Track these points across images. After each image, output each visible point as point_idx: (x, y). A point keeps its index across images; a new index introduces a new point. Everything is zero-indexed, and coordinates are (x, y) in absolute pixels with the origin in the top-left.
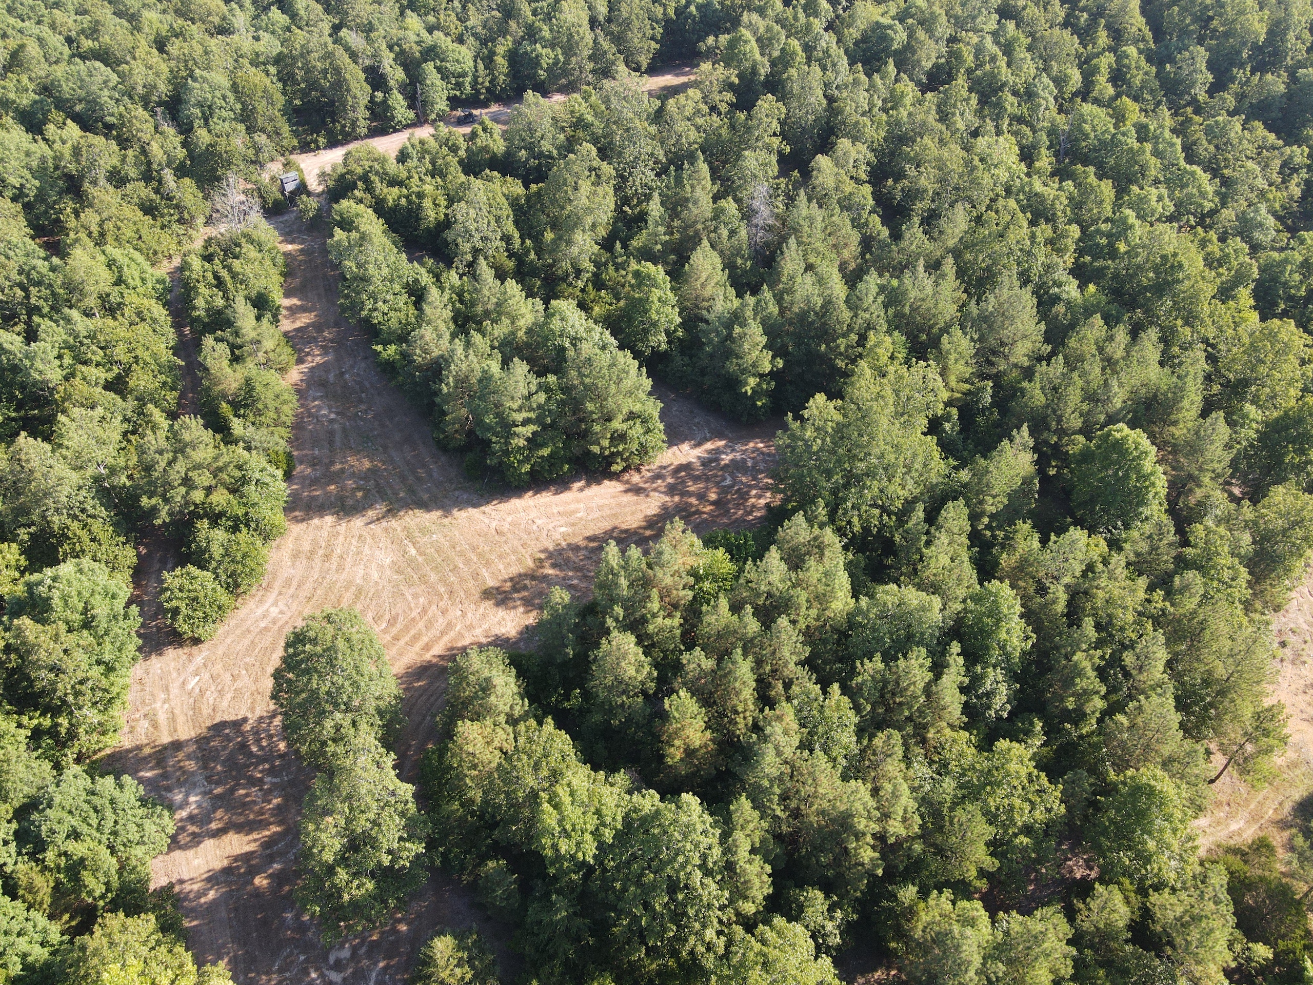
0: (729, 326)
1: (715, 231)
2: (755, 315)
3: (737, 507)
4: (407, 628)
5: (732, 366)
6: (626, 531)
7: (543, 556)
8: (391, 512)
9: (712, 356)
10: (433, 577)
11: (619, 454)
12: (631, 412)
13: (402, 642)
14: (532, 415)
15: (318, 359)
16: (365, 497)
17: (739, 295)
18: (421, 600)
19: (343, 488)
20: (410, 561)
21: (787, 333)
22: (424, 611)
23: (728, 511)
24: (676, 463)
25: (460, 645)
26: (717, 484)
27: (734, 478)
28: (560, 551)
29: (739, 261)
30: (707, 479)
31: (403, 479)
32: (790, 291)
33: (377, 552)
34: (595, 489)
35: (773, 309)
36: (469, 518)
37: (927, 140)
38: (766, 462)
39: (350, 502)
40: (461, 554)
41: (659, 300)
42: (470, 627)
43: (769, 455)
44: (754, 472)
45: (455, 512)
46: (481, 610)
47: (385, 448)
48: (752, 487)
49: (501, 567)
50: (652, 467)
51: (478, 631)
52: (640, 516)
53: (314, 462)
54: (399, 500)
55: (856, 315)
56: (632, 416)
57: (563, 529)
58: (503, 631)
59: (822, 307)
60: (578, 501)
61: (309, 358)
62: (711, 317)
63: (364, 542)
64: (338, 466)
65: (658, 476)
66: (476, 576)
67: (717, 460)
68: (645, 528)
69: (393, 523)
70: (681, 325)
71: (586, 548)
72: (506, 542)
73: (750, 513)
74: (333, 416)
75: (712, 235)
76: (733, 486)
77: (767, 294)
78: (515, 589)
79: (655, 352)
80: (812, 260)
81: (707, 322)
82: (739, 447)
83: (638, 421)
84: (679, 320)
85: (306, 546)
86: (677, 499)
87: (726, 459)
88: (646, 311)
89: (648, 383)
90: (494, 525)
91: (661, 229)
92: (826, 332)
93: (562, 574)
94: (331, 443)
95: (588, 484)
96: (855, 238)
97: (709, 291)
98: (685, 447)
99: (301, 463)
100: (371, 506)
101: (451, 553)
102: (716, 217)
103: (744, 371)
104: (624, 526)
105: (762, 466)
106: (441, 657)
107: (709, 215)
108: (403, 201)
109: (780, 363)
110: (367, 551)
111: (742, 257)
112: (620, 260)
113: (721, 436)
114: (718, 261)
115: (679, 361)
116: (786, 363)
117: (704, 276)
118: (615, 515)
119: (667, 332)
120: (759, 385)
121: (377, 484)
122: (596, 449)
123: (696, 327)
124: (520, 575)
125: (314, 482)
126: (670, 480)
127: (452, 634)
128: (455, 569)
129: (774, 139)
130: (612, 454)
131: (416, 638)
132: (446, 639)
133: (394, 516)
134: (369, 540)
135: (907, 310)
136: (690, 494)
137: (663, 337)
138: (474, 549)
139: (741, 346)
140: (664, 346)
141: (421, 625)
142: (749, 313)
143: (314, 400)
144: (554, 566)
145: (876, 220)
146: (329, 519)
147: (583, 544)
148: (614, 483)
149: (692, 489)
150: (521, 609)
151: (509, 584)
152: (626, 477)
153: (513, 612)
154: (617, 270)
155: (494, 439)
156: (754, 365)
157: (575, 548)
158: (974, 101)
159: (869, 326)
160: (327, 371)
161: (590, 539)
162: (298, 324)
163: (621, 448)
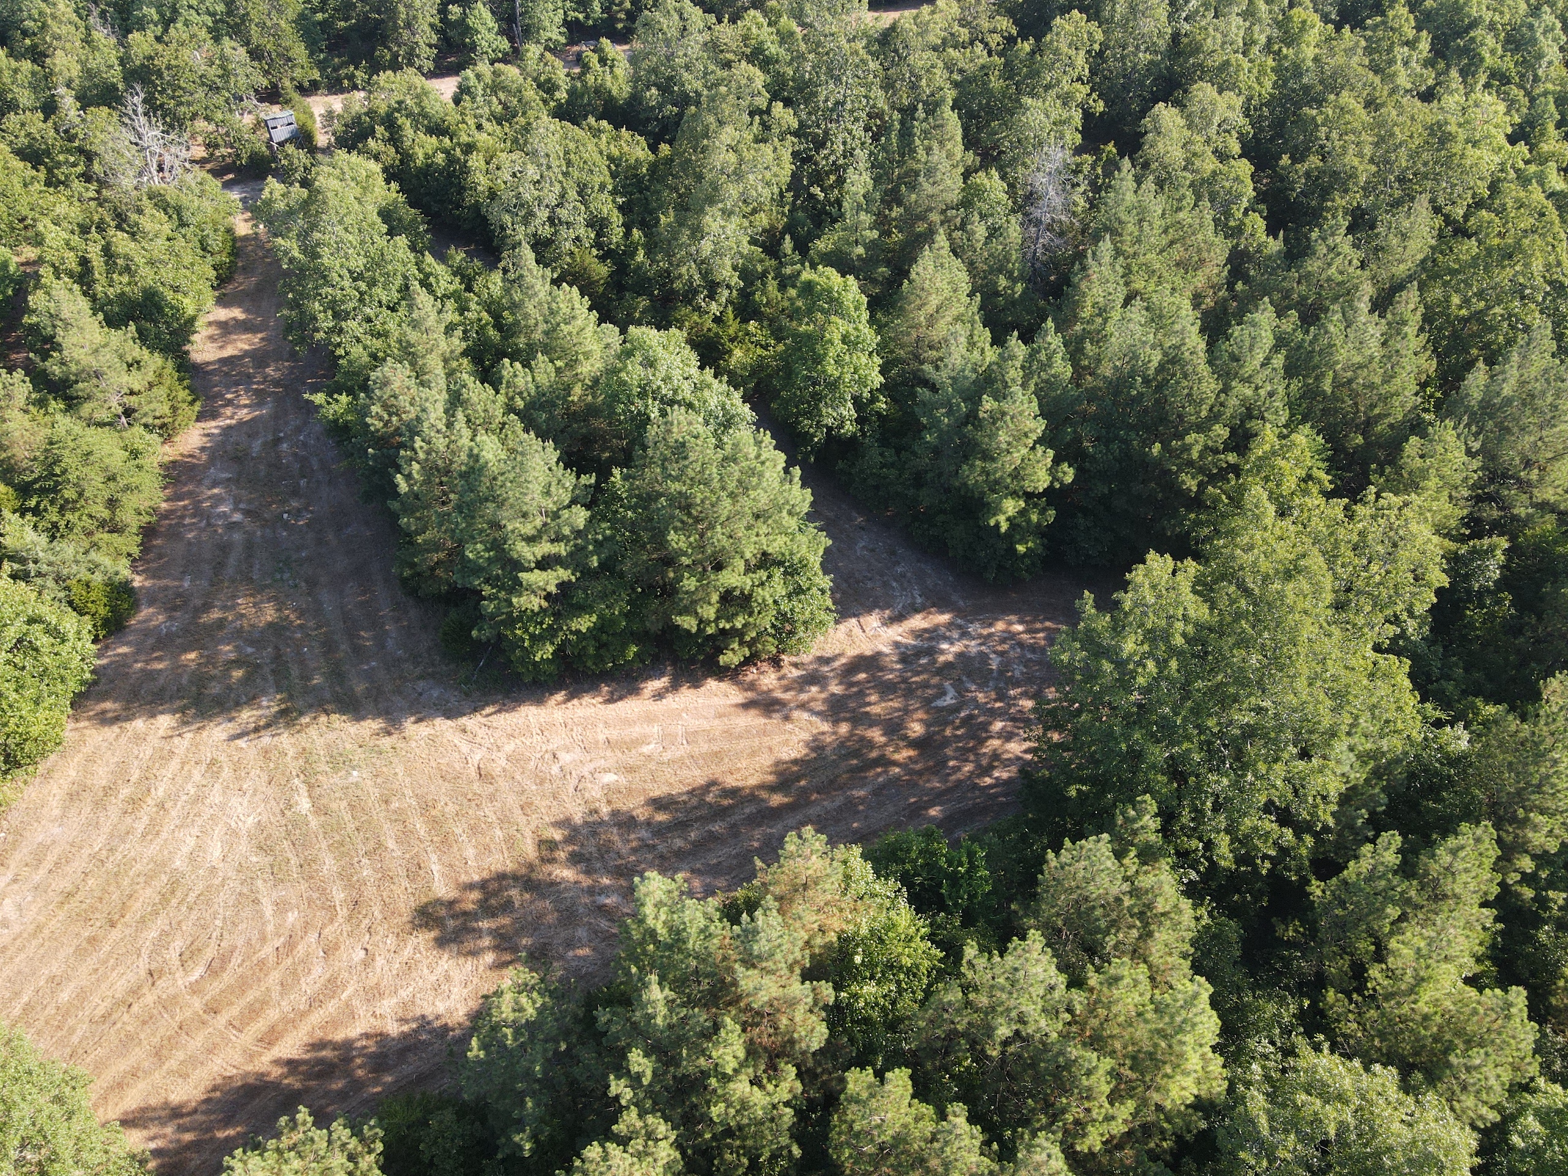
0: (973, 397)
1: (963, 227)
2: (1026, 378)
3: (963, 755)
4: (243, 985)
5: (973, 474)
6: (734, 792)
7: (557, 835)
8: (287, 717)
9: (936, 451)
10: (329, 864)
11: (735, 633)
12: (765, 554)
13: (222, 1020)
14: (561, 549)
15: (244, 414)
16: (246, 681)
17: (998, 340)
18: (292, 917)
19: (210, 660)
20: (294, 827)
21: (1085, 417)
22: (291, 944)
23: (943, 763)
24: (852, 652)
25: (339, 1036)
26: (927, 703)
27: (961, 691)
28: (593, 827)
29: (1003, 282)
30: (909, 692)
31: (329, 646)
32: (1098, 338)
33: (234, 801)
34: (686, 697)
35: (1062, 369)
36: (432, 739)
37: (1346, 98)
38: (1027, 663)
39: (215, 689)
40: (399, 818)
41: (845, 339)
42: (374, 993)
43: (1033, 648)
44: (1001, 682)
45: (410, 726)
46: (407, 952)
47: (312, 583)
48: (994, 714)
49: (470, 852)
50: (805, 658)
51: (388, 1006)
52: (766, 761)
53: (173, 603)
54: (307, 691)
55: (1226, 389)
56: (765, 561)
57: (609, 778)
58: (441, 1007)
59: (1161, 368)
60: (650, 719)
61: (229, 411)
62: (942, 377)
63: (216, 775)
64: (216, 614)
65: (813, 679)
66: (416, 869)
67: (932, 652)
68: (772, 789)
69: (285, 740)
70: (883, 389)
71: (648, 823)
72: (492, 798)
73: (987, 771)
74: (237, 517)
75: (957, 234)
76: (955, 709)
77: (1052, 339)
78: (487, 909)
79: (833, 438)
80: (1138, 284)
81: (933, 388)
82: (974, 628)
83: (778, 573)
84: (878, 380)
85: (101, 776)
86: (844, 728)
87: (949, 651)
88: (818, 360)
89: (802, 497)
90: (477, 757)
91: (866, 218)
92: (1163, 419)
93: (586, 882)
94: (219, 567)
95: (675, 687)
96: (1219, 251)
97: (940, 330)
98: (873, 621)
99: (151, 603)
100: (251, 700)
101: (379, 814)
102: (966, 203)
103: (995, 485)
104: (731, 782)
105: (1018, 671)
106: (291, 1064)
107: (955, 196)
108: (440, 158)
109: (1068, 474)
110: (216, 796)
111: (1010, 276)
112: (788, 270)
113: (942, 605)
114: (963, 278)
115: (874, 455)
116: (1080, 473)
117: (934, 301)
118: (717, 756)
119: (857, 401)
120: (1022, 513)
121: (278, 657)
122: (688, 623)
123: (914, 395)
124: (501, 877)
125: (164, 642)
126: (836, 689)
127: (331, 1007)
128: (377, 850)
129: (1078, 85)
130: (723, 631)
131: (254, 1011)
132: (317, 1017)
133: (289, 725)
134: (227, 773)
135: (1327, 386)
136: (871, 721)
137: (848, 411)
138: (426, 806)
139: (992, 436)
140: (849, 428)
141: (275, 977)
142: (1014, 373)
143: (215, 484)
144: (575, 859)
145: (1257, 223)
146: (165, 721)
147: (642, 814)
148: (725, 686)
149: (876, 710)
150: (489, 958)
151: (475, 895)
152: (751, 674)
153: (469, 964)
154: (782, 287)
155: (487, 590)
156: (1016, 475)
157: (625, 822)
158: (1424, 45)
159: (1250, 412)
160: (252, 436)
161: (658, 804)
162: (229, 351)
163: (739, 622)
